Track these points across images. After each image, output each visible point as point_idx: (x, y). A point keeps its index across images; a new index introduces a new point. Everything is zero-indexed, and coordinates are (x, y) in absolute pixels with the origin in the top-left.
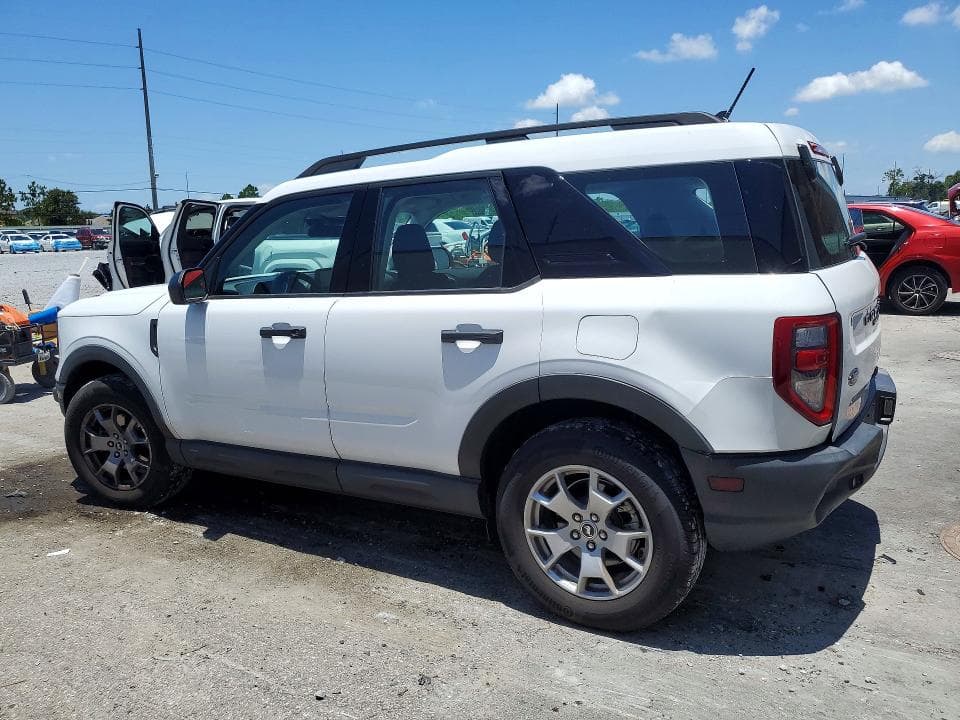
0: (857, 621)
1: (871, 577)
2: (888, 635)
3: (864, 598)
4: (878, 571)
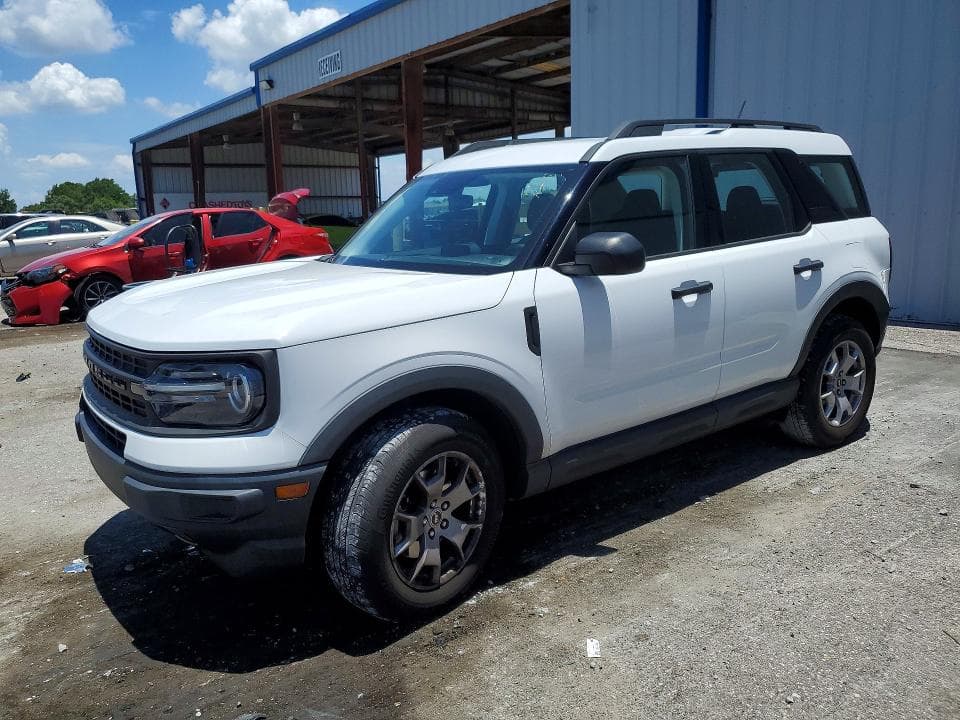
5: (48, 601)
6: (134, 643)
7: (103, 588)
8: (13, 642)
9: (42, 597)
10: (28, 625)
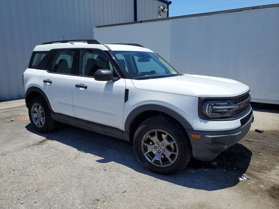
5: (262, 173)
6: (252, 155)
7: (246, 168)
8: (276, 169)
9: (262, 176)
10: (271, 171)
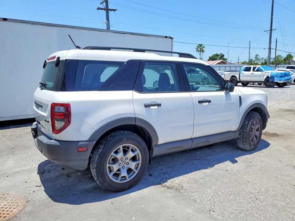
0: (37, 170)
1: (40, 181)
2: (30, 171)
3: (39, 175)
4: (39, 183)
